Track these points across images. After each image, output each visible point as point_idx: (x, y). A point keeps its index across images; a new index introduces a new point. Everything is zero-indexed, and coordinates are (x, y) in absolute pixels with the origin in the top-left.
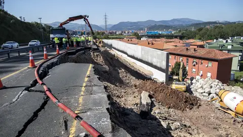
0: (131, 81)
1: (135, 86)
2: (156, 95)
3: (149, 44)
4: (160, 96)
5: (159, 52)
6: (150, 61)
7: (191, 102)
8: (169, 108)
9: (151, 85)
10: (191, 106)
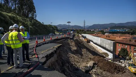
0: (89, 56)
1: (90, 58)
2: (99, 64)
3: (107, 37)
4: (101, 64)
5: (110, 41)
6: (104, 46)
7: (118, 70)
8: (104, 71)
9: (97, 58)
10: (118, 71)
